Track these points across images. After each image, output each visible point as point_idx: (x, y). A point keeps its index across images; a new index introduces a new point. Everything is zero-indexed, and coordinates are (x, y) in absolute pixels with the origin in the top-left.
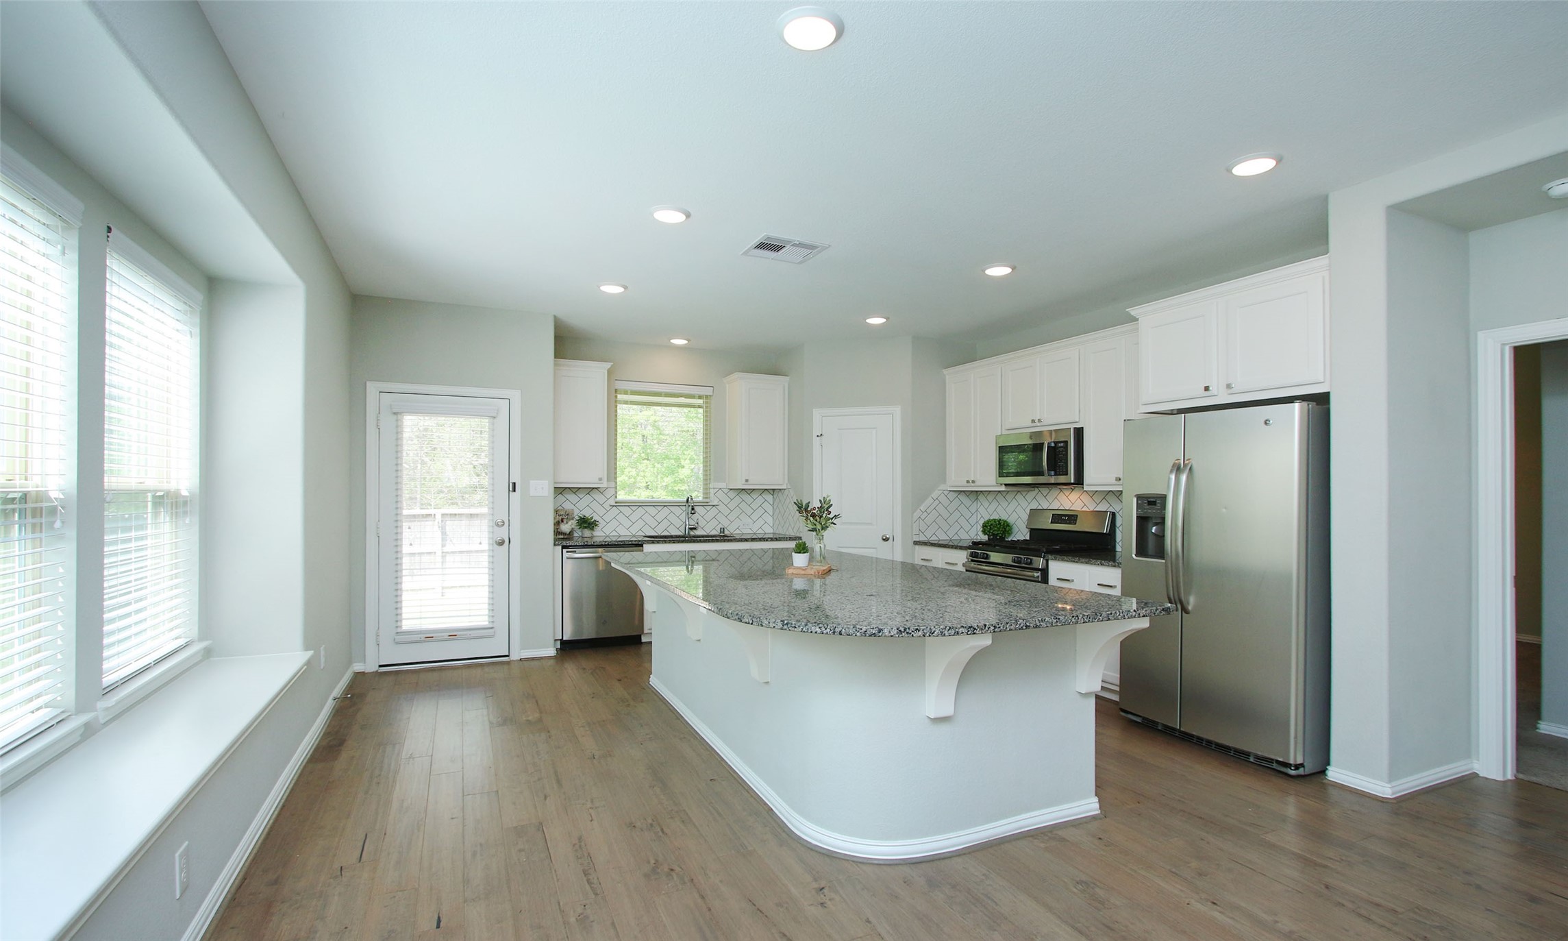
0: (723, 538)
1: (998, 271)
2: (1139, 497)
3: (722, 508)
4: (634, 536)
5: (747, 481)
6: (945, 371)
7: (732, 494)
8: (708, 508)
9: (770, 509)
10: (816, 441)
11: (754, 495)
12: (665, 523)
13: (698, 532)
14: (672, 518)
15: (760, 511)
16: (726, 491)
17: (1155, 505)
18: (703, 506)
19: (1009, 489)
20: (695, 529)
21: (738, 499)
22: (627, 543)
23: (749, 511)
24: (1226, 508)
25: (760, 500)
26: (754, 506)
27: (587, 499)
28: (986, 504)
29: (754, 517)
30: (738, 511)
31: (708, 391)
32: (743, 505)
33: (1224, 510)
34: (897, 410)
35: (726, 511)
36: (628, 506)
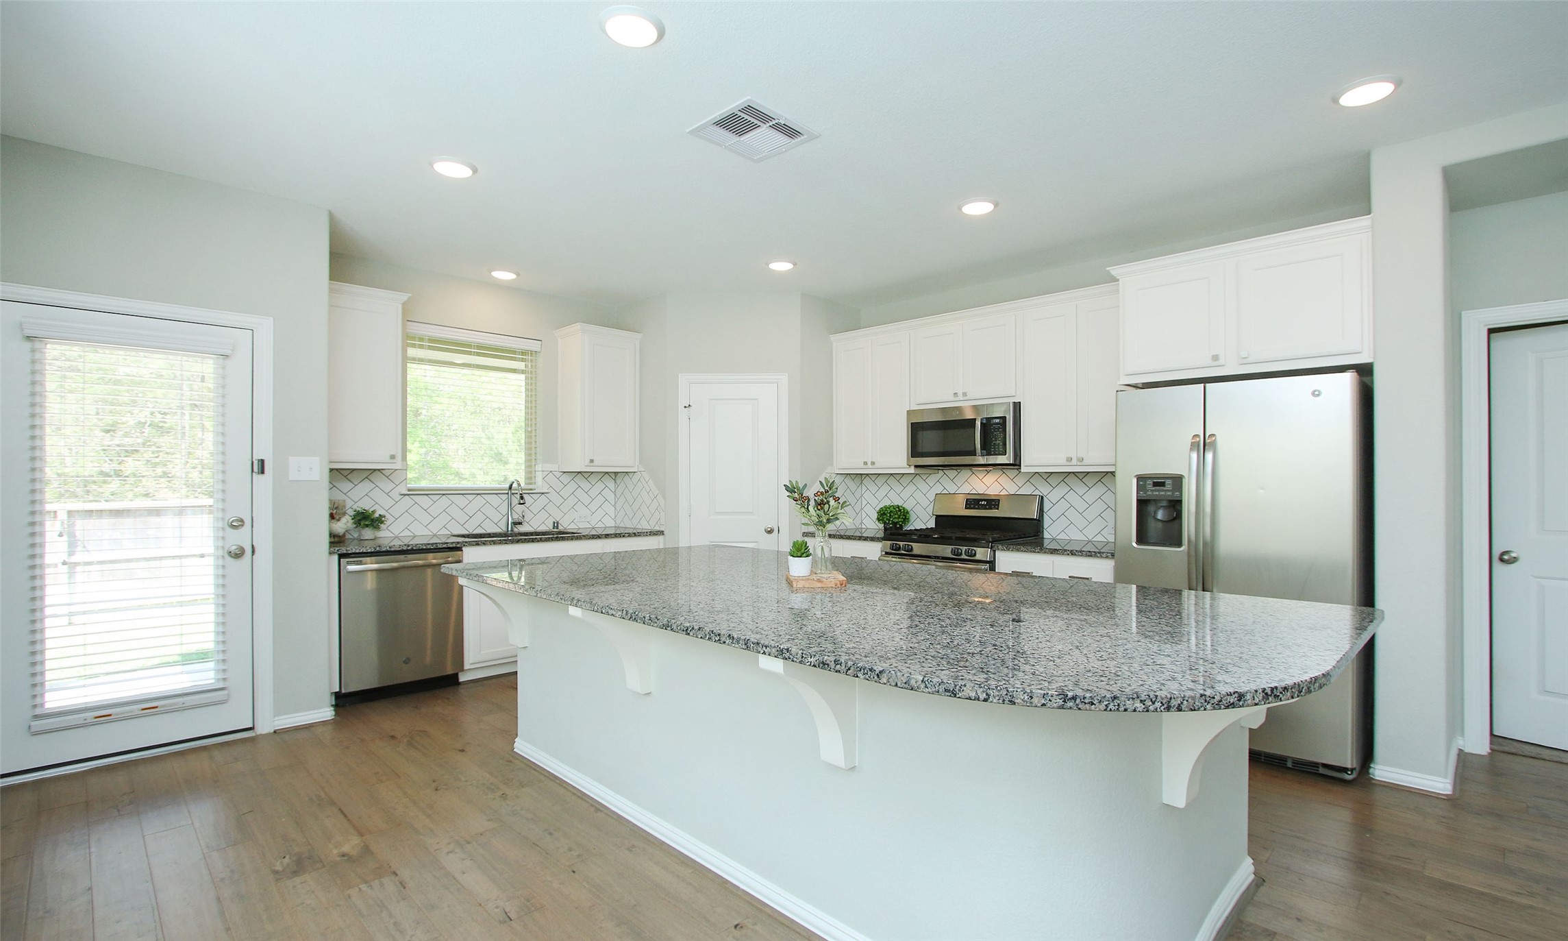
0: (558, 535)
1: (978, 208)
2: (1140, 479)
3: (553, 496)
4: (435, 535)
5: (592, 461)
6: (833, 337)
7: (566, 479)
8: (535, 496)
9: (611, 497)
10: (683, 413)
11: (593, 479)
12: (479, 518)
13: (522, 529)
14: (488, 511)
15: (600, 499)
16: (558, 474)
17: (1164, 486)
18: (528, 494)
19: (919, 471)
20: (520, 523)
21: (573, 486)
22: (440, 546)
23: (587, 500)
24: (1262, 488)
25: (600, 485)
26: (594, 492)
27: (365, 487)
28: (873, 488)
29: (593, 507)
30: (572, 500)
31: (534, 346)
32: (579, 493)
33: (1261, 491)
34: (784, 379)
35: (558, 501)
36: (427, 495)
